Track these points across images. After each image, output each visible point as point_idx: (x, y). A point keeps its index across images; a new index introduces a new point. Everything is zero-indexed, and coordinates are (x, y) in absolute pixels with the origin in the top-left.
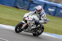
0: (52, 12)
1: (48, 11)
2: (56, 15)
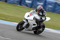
0: (29, 4)
1: (26, 3)
2: (33, 7)
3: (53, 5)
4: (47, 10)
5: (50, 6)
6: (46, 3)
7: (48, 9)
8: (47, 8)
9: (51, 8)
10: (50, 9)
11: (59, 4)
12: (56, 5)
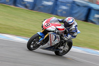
3: (69, 5)
4: (59, 14)
5: (64, 8)
6: (58, 2)
7: (61, 12)
8: (59, 11)
9: (65, 10)
10: (64, 12)
11: (78, 3)
12: (74, 5)
